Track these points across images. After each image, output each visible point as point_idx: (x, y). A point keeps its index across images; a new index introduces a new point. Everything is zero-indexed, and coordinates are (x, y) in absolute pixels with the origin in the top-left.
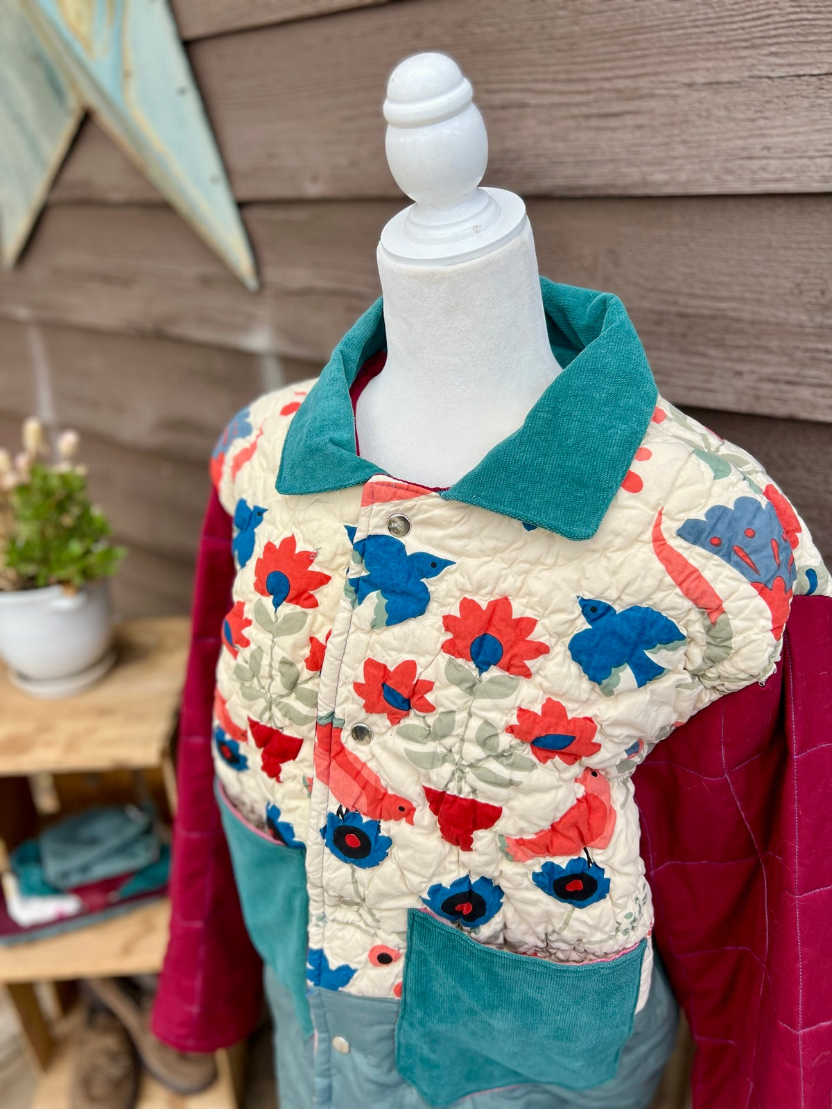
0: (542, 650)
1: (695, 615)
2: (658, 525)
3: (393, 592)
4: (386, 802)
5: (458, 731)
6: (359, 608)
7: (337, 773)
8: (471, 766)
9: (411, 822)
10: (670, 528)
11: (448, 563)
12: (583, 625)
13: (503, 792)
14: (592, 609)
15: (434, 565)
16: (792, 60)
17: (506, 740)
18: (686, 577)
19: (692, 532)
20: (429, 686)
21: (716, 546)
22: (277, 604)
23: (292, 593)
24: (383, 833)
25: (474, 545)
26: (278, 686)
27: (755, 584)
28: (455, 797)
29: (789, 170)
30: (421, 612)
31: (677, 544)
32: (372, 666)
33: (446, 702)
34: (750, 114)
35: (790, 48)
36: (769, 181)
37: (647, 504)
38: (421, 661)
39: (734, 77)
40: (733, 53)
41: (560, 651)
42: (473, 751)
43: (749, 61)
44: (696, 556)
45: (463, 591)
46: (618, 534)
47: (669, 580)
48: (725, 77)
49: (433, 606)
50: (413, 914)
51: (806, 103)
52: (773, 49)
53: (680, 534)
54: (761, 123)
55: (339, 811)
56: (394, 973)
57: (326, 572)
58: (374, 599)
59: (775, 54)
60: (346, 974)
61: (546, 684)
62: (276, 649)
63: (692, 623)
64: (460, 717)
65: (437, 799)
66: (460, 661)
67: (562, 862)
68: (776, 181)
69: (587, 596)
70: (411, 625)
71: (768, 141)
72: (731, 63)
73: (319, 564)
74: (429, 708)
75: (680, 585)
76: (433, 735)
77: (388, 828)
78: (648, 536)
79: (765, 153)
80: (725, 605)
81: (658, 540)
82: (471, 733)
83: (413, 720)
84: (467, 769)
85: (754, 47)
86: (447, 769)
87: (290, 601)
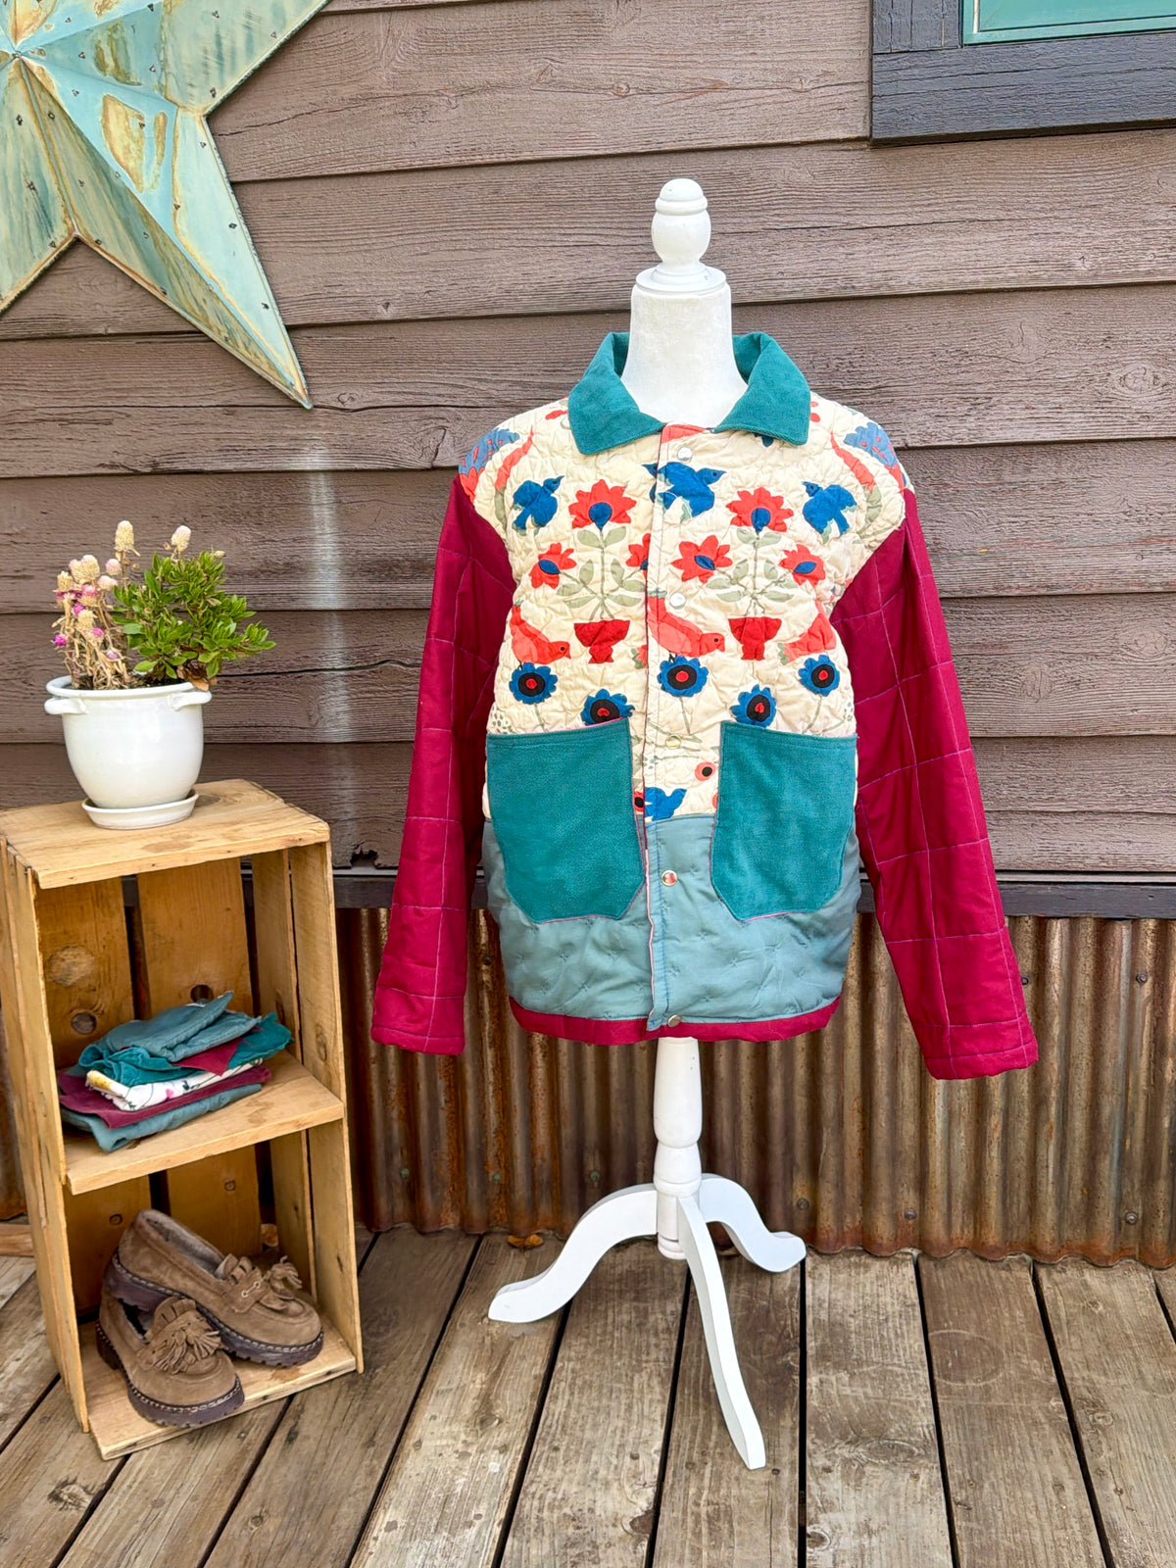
0: (790, 513)
1: (860, 488)
2: (832, 440)
3: (692, 495)
4: (704, 640)
5: (751, 571)
6: (668, 511)
7: (666, 629)
8: (762, 593)
9: (723, 650)
10: (840, 441)
11: (724, 472)
12: (807, 498)
13: (784, 605)
14: (812, 489)
15: (715, 474)
16: (789, 218)
17: (781, 571)
18: (854, 465)
19: (851, 440)
20: (726, 548)
21: (865, 447)
22: (600, 527)
23: (614, 514)
24: (702, 666)
25: (736, 460)
26: (611, 583)
27: (887, 467)
28: (754, 619)
29: (798, 286)
30: (711, 505)
31: (847, 448)
32: (685, 546)
33: (740, 555)
34: (766, 252)
35: (786, 211)
36: (785, 293)
37: (824, 428)
38: (719, 535)
39: (752, 229)
40: (750, 214)
41: (799, 515)
42: (762, 582)
43: (762, 219)
44: (857, 453)
45: (737, 487)
46: (815, 444)
47: (846, 467)
48: (746, 228)
49: (717, 501)
50: (725, 725)
51: (802, 245)
52: (776, 212)
53: (845, 442)
54: (774, 257)
55: (671, 657)
56: (712, 784)
57: (633, 498)
58: (679, 503)
59: (778, 215)
60: (679, 795)
61: (795, 534)
62: (606, 556)
63: (859, 494)
64: (751, 563)
65: (740, 627)
66: (744, 528)
67: (815, 657)
68: (791, 292)
69: (808, 480)
70: (706, 514)
71: (782, 269)
72: (750, 220)
73: (629, 493)
74: (728, 563)
75: (852, 470)
76: (734, 581)
77: (704, 661)
78: (830, 445)
79: (780, 276)
80: (876, 479)
81: (835, 446)
82: (761, 569)
83: (717, 575)
84: (759, 596)
85: (763, 210)
86: (747, 600)
87: (613, 520)
